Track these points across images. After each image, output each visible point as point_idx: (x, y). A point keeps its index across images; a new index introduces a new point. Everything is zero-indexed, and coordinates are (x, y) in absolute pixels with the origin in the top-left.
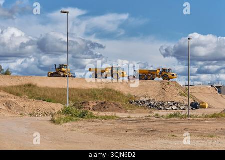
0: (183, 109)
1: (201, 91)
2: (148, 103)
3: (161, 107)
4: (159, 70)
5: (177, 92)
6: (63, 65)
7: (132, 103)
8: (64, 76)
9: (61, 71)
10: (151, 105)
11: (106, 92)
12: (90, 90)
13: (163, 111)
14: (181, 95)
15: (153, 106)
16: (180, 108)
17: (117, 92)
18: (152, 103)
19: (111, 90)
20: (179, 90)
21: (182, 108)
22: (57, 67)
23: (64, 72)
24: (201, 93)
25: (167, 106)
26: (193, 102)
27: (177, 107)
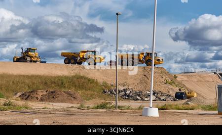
0: (163, 100)
1: (201, 79)
2: (123, 93)
3: (138, 97)
4: (143, 54)
5: (162, 80)
6: (30, 49)
7: (105, 92)
8: (31, 61)
9: (28, 56)
10: (126, 95)
11: (75, 79)
12: (58, 77)
13: (139, 101)
14: (166, 83)
15: (128, 96)
16: (159, 98)
17: (89, 80)
18: (128, 92)
19: (82, 77)
20: (164, 78)
21: (162, 98)
22: (24, 51)
23: (31, 57)
24: (200, 81)
25: (144, 95)
26: (178, 91)
27: (157, 97)
